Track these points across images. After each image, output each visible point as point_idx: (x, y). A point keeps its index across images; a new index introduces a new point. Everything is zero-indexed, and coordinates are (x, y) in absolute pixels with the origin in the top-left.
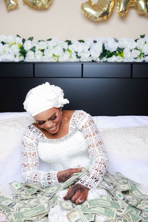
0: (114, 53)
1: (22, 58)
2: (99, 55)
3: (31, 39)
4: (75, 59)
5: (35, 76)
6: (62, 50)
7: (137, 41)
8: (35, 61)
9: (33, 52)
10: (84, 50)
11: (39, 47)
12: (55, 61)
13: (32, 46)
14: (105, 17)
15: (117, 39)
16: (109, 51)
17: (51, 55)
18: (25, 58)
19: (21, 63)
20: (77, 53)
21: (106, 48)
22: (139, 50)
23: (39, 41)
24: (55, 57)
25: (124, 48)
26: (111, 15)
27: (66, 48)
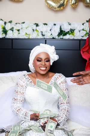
0: (68, 33)
1: (4, 35)
2: (57, 34)
3: (10, 22)
4: (40, 37)
5: (13, 48)
6: (32, 30)
7: (84, 25)
8: (13, 38)
9: (12, 31)
10: (47, 30)
11: (16, 28)
12: (27, 38)
13: (11, 27)
14: (62, 8)
15: (70, 23)
16: (64, 31)
17: (24, 34)
18: (6, 35)
19: (4, 39)
20: (42, 32)
21: (62, 29)
22: (85, 31)
23: (16, 24)
24: (27, 35)
25: (75, 29)
26: (66, 6)
27: (35, 29)
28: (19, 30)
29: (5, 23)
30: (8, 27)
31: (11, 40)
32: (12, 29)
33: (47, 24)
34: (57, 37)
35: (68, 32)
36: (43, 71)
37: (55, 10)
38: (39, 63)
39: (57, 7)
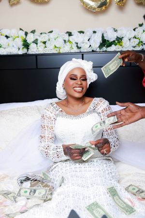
0: (113, 43)
1: (25, 51)
2: (98, 45)
3: (33, 32)
4: (75, 50)
5: (38, 67)
6: (63, 42)
7: (136, 30)
8: (37, 53)
9: (36, 45)
10: (84, 40)
11: (41, 39)
12: (57, 52)
13: (35, 39)
14: (104, 8)
15: (116, 28)
16: (108, 41)
17: (52, 47)
18: (28, 50)
19: (25, 55)
20: (77, 43)
21: (105, 38)
22: (138, 38)
23: (41, 34)
24: (56, 49)
25: (123, 37)
26: (109, 5)
27: (67, 40)
28: (45, 43)
29: (26, 34)
30: (30, 38)
31: (35, 57)
32: (36, 42)
33: (83, 32)
34: (98, 50)
35: (114, 41)
36: (79, 92)
37: (94, 11)
38: (72, 82)
39: (96, 7)
